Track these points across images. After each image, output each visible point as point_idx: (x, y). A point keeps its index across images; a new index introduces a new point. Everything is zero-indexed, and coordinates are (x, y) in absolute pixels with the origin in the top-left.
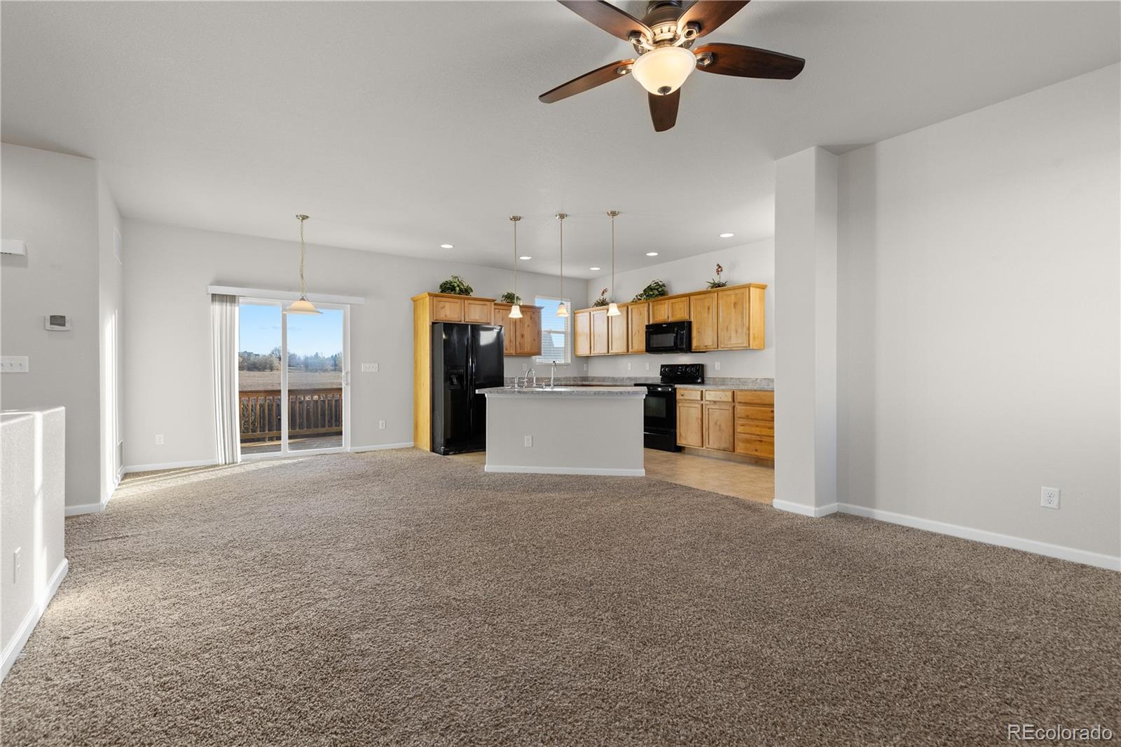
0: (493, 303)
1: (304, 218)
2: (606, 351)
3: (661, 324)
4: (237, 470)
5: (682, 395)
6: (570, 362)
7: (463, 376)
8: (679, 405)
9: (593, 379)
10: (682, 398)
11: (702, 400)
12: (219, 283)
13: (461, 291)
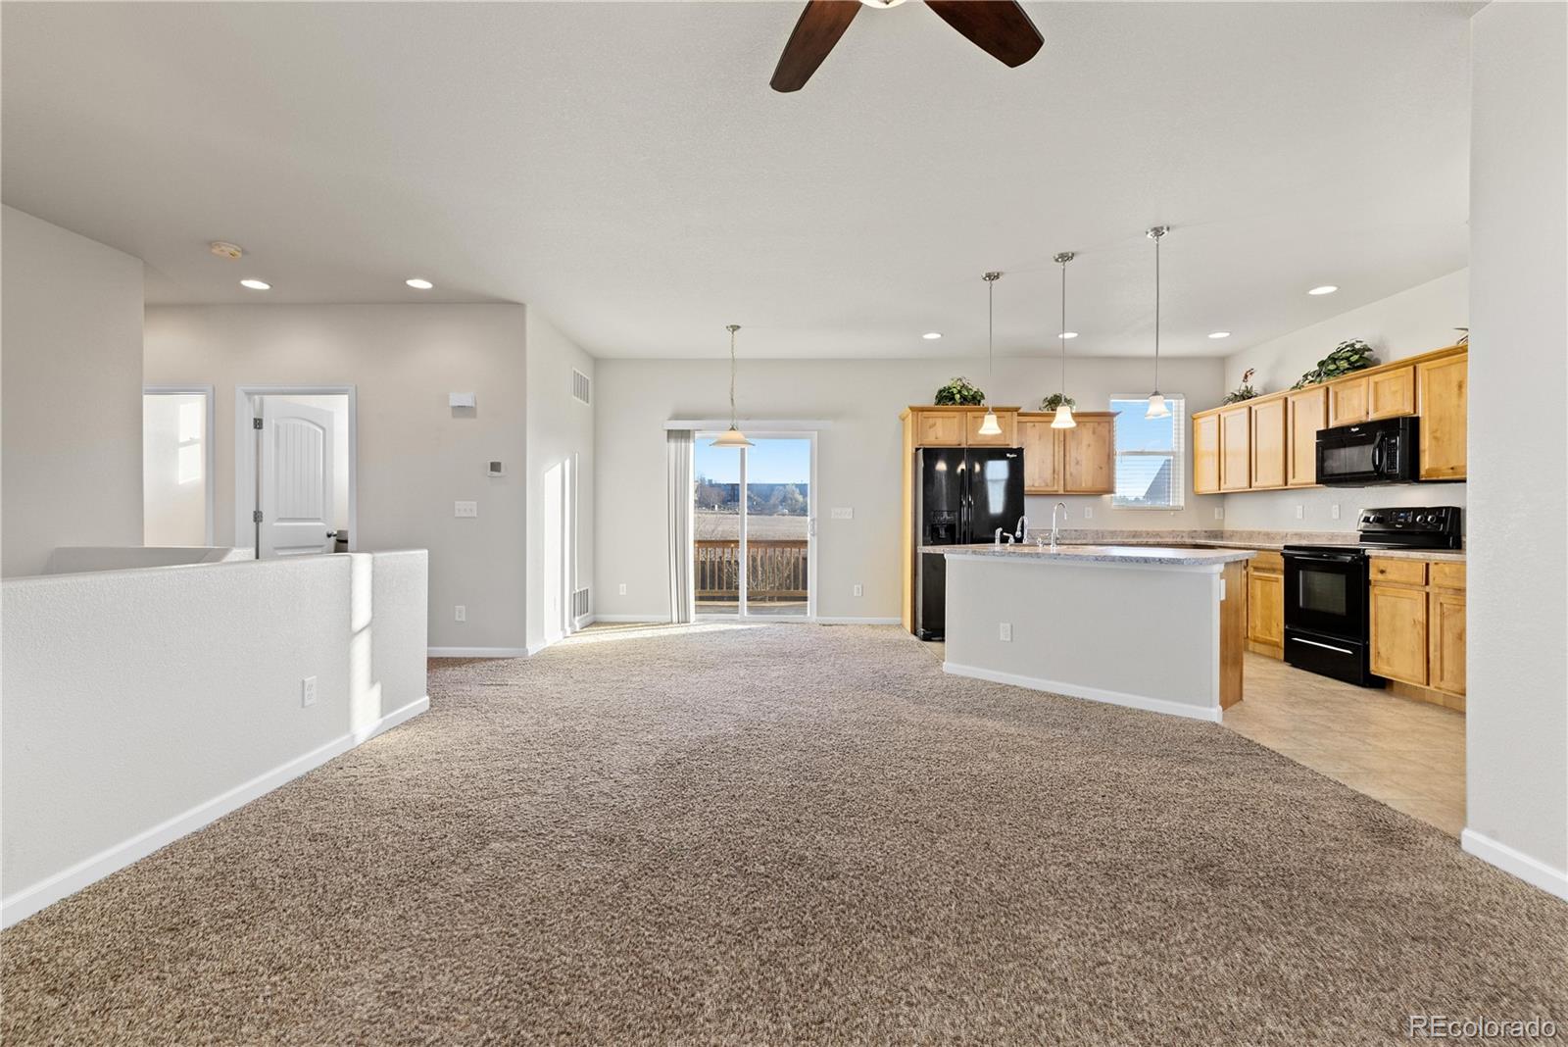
0: (1016, 413)
1: (735, 328)
2: (1246, 484)
3: (1349, 427)
4: (692, 630)
5: (1382, 572)
6: (1182, 504)
7: (954, 525)
8: (1373, 592)
9: (1233, 535)
10: (1380, 577)
11: (1427, 583)
12: (676, 417)
13: (964, 400)
